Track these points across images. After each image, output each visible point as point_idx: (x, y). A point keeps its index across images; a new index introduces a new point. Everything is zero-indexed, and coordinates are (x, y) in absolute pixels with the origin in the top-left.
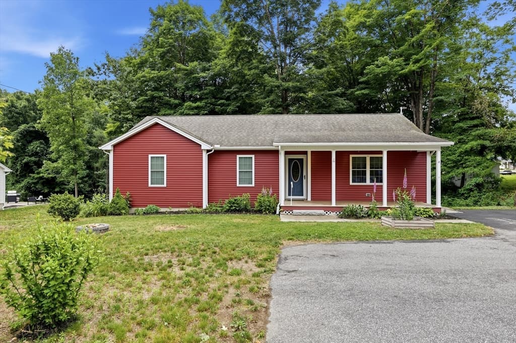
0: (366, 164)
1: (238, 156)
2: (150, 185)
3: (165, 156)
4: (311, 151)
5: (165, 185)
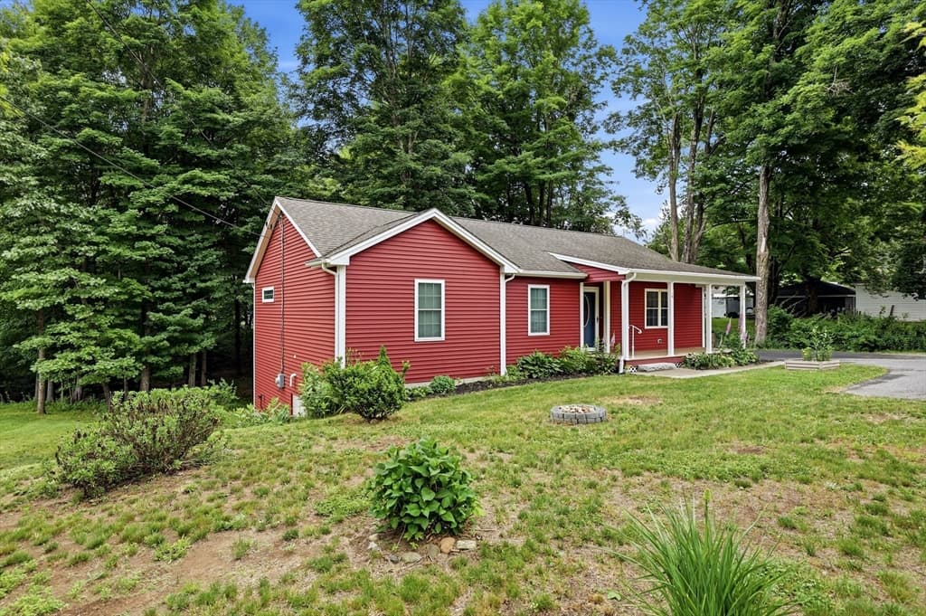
1: (530, 286)
2: (417, 339)
3: (443, 282)
5: (443, 338)
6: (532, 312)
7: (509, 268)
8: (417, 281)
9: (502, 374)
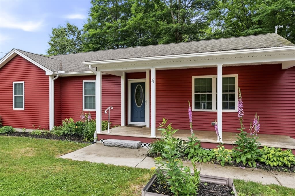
0: (211, 87)
1: (84, 81)
2: (14, 109)
3: (23, 82)
5: (23, 109)
6: (86, 96)
7: (48, 72)
8: (14, 83)
9: (51, 129)
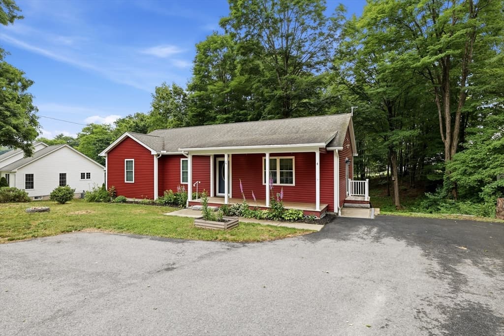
0: (276, 166)
1: (182, 160)
2: (126, 182)
3: (133, 160)
4: (232, 155)
5: (133, 182)
6: (183, 172)
7: (153, 153)
8: (126, 160)
9: (155, 199)
